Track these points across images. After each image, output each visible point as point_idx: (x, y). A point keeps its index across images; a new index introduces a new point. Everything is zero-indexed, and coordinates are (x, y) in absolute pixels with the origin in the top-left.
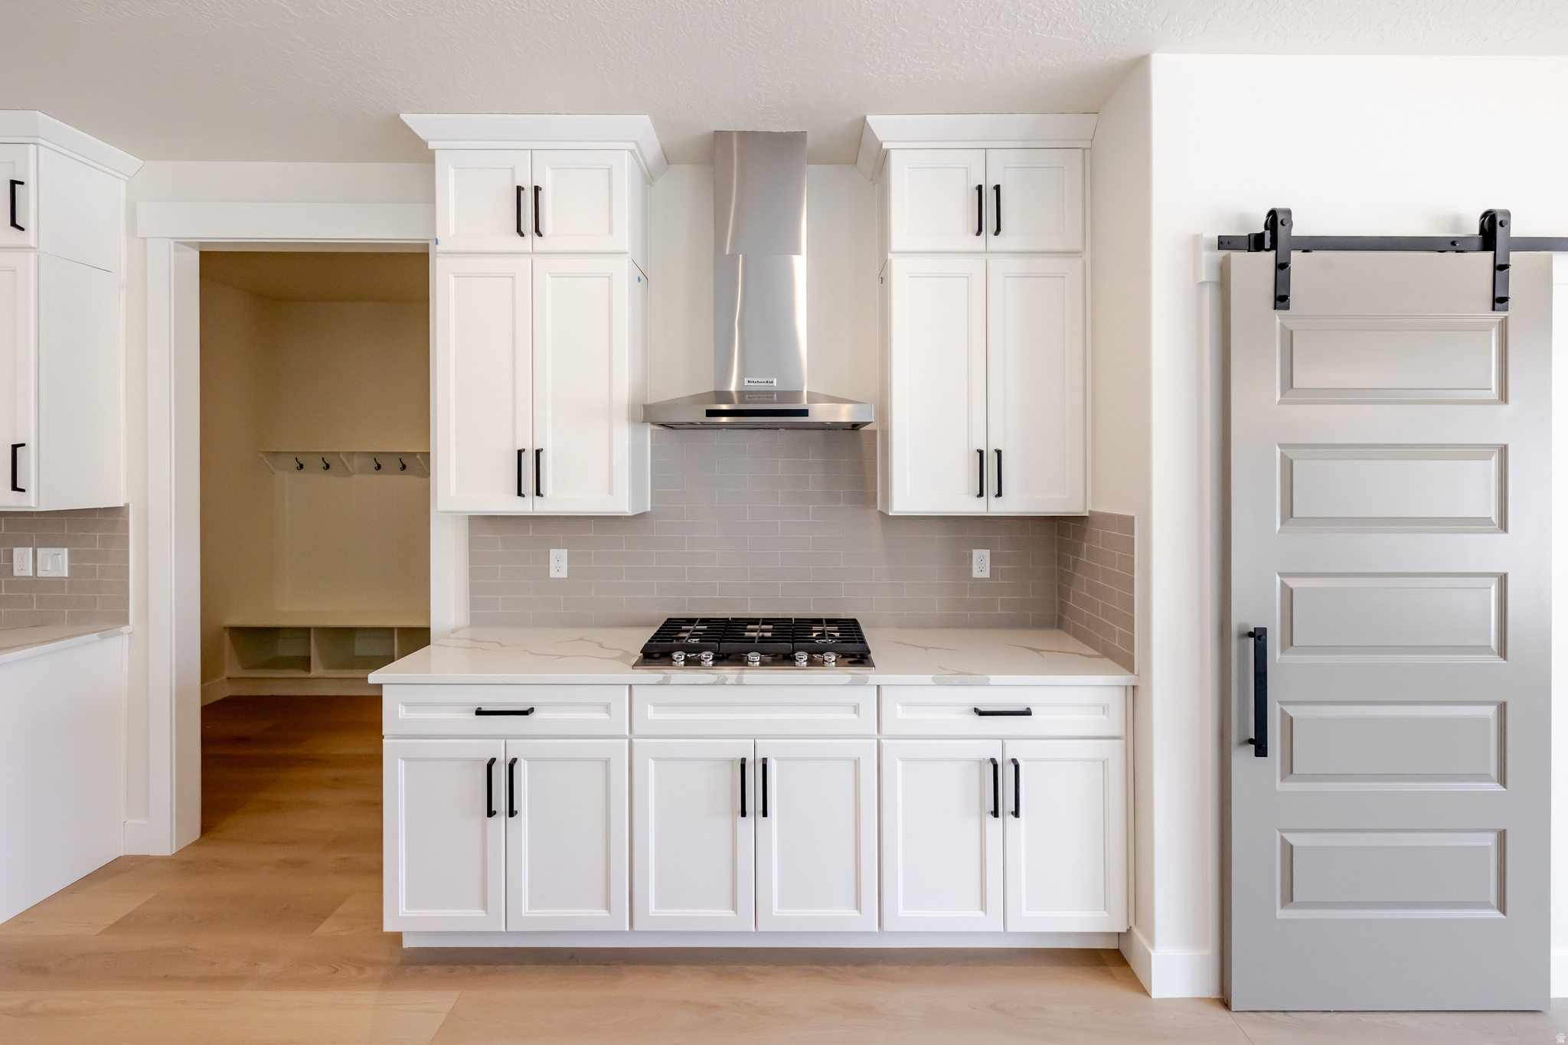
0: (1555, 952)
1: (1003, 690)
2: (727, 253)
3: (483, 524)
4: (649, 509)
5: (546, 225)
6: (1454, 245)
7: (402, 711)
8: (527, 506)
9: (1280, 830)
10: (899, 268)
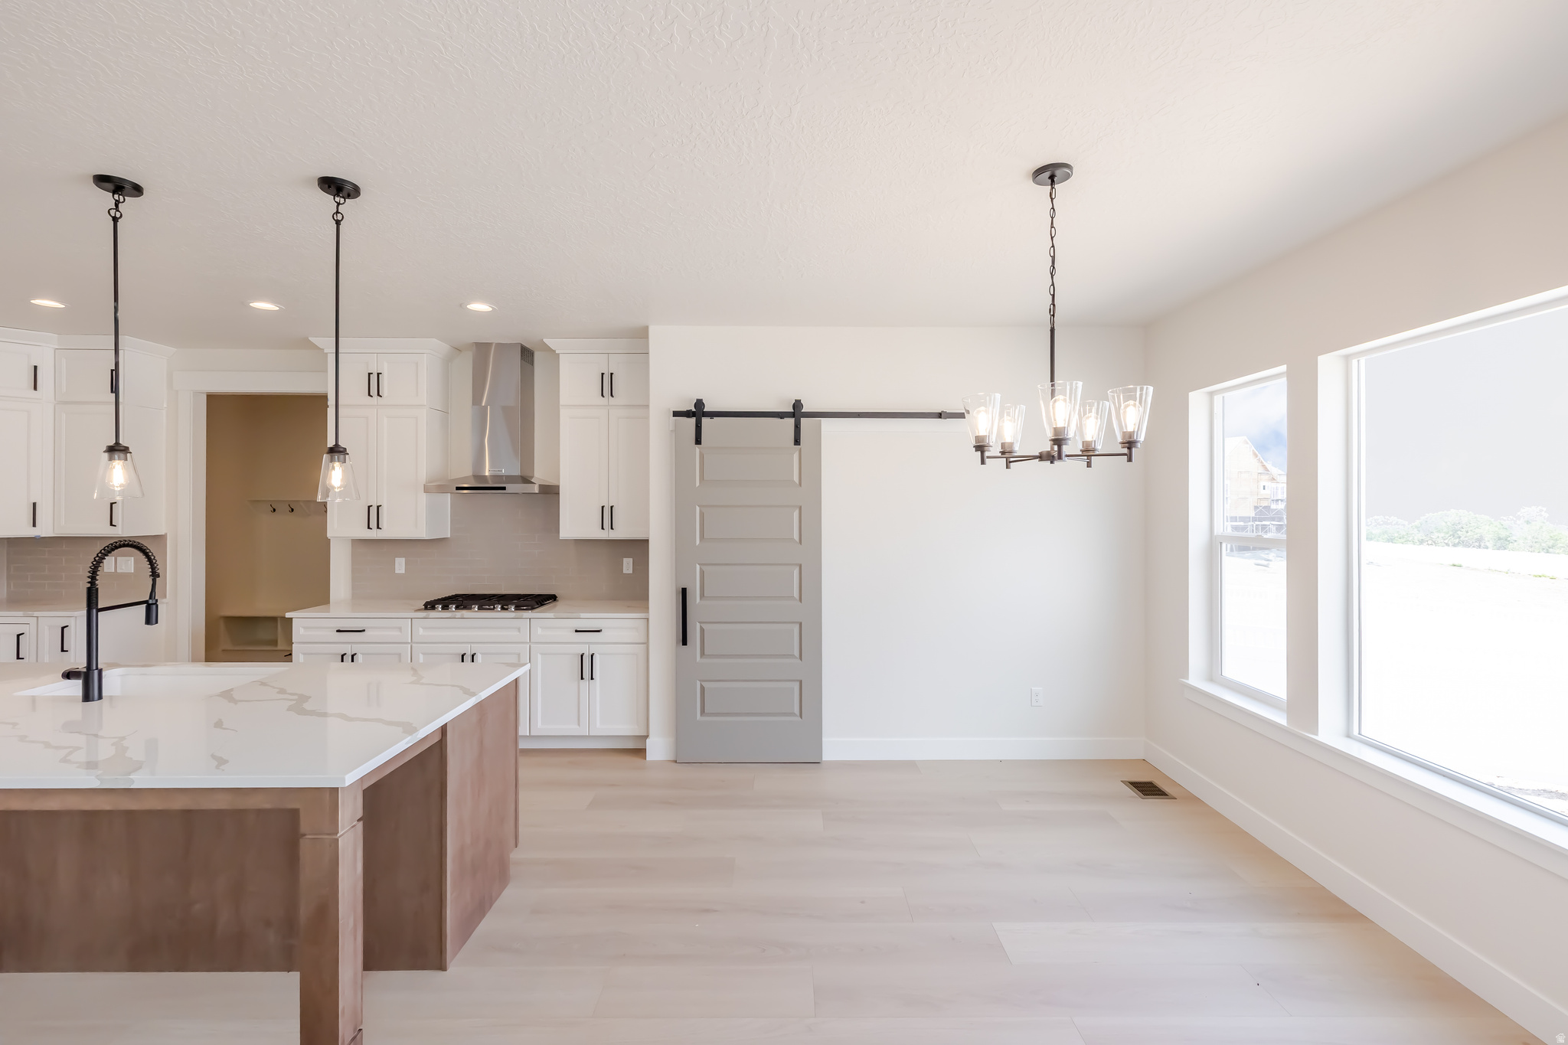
0: (824, 739)
1: (588, 620)
2: (483, 405)
3: (358, 543)
4: (449, 536)
5: (384, 391)
6: (781, 415)
7: (302, 631)
8: (374, 534)
9: (700, 681)
10: (564, 414)
